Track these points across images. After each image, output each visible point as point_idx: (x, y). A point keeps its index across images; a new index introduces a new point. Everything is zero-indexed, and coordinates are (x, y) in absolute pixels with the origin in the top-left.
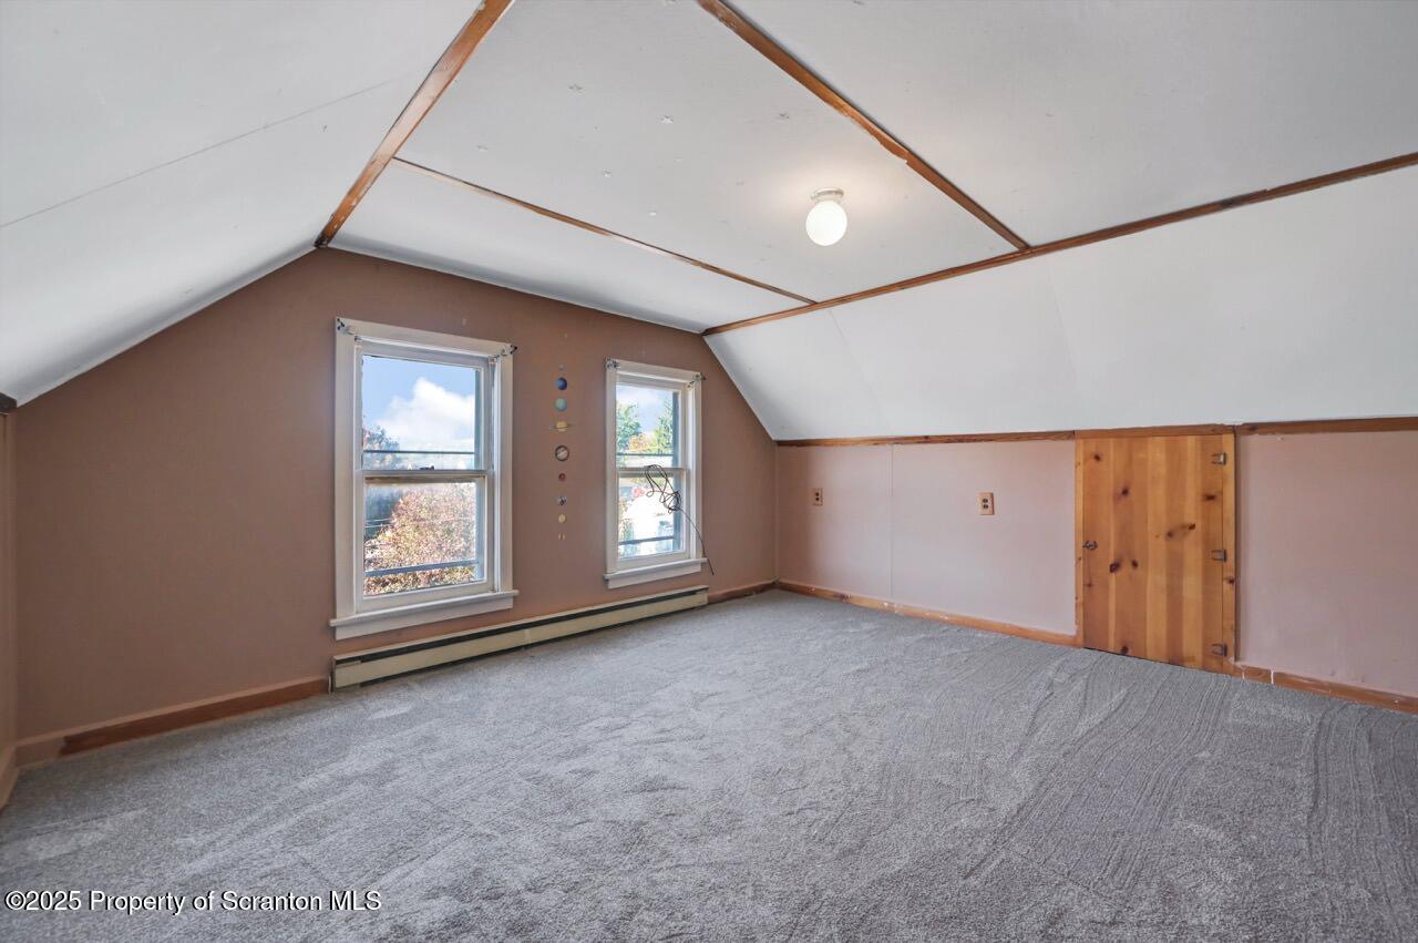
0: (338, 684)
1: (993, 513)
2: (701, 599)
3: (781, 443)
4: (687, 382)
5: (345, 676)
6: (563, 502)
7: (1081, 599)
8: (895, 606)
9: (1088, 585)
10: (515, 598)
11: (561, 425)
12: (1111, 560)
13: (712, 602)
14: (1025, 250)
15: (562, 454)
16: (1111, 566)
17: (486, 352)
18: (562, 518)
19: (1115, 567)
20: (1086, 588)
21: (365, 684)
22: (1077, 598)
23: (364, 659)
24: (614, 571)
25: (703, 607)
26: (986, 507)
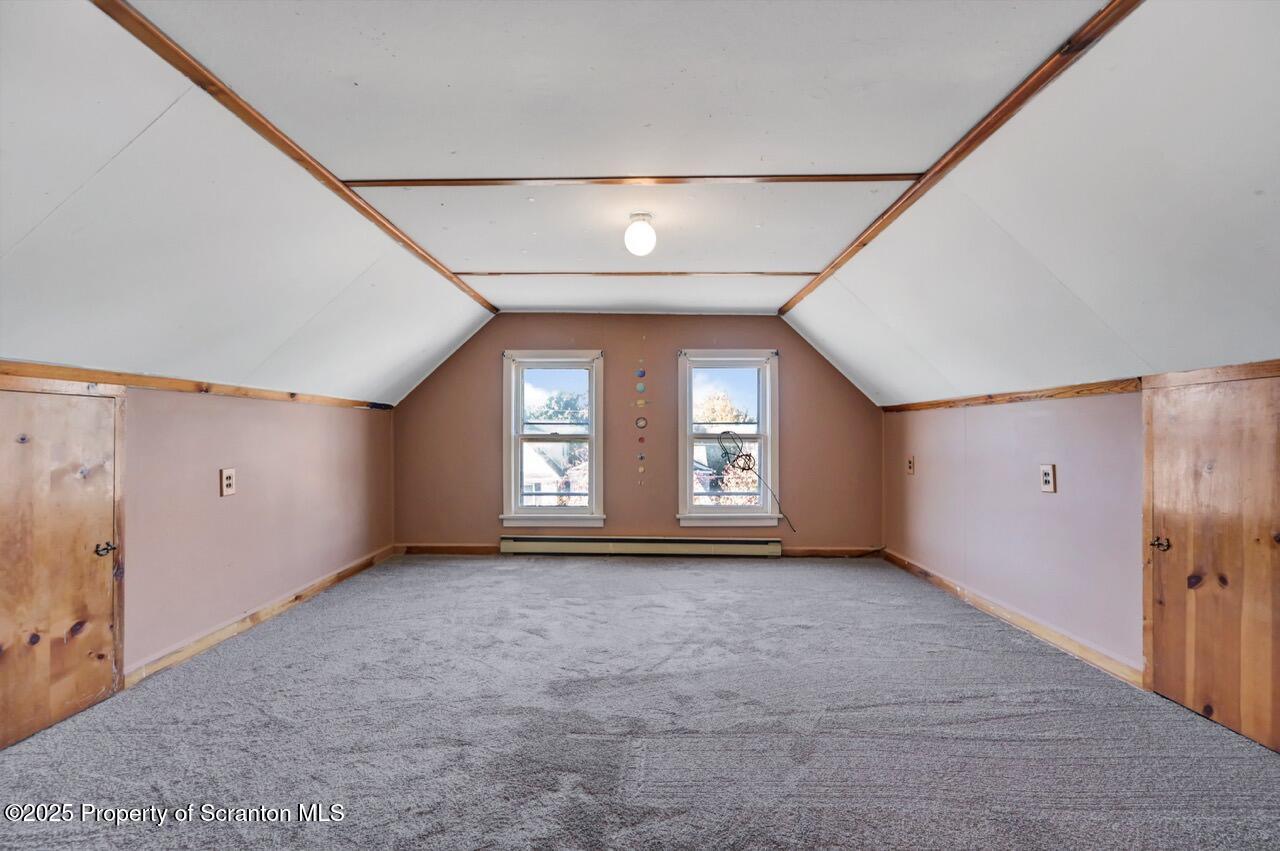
0: (502, 550)
1: (1055, 491)
2: (776, 550)
3: (887, 409)
4: (764, 359)
5: (506, 547)
6: (642, 458)
7: (1150, 622)
8: (966, 592)
9: (1158, 603)
10: (604, 520)
11: (640, 402)
12: (1190, 570)
13: (786, 556)
14: (920, 181)
15: (642, 423)
16: (1189, 578)
17: (587, 357)
18: (641, 469)
19: (1195, 581)
20: (1157, 605)
21: (516, 554)
22: (1145, 619)
23: (516, 540)
24: (683, 513)
25: (777, 557)
26: (1047, 482)
